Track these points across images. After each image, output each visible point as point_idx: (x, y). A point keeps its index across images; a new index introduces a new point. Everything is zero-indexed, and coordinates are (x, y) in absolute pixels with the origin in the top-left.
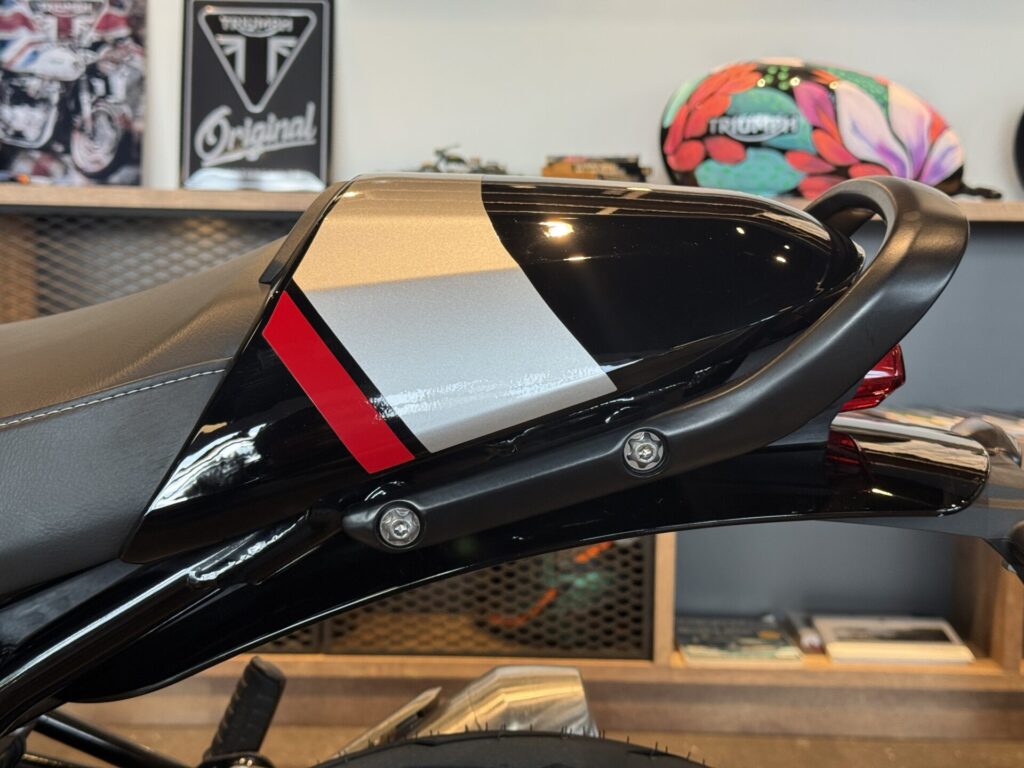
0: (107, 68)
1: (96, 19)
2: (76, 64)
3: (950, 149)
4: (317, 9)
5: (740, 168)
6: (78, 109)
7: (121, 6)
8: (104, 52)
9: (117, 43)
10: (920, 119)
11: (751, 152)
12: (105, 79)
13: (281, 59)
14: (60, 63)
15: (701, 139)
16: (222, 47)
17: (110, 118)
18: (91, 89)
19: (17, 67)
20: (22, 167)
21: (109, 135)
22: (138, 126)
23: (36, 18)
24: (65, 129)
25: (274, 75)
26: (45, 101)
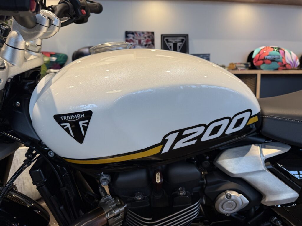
1: (145, 40)
5: (270, 65)
7: (150, 38)
9: (149, 45)
13: (180, 47)
15: (263, 60)
23: (134, 40)
25: (178, 50)
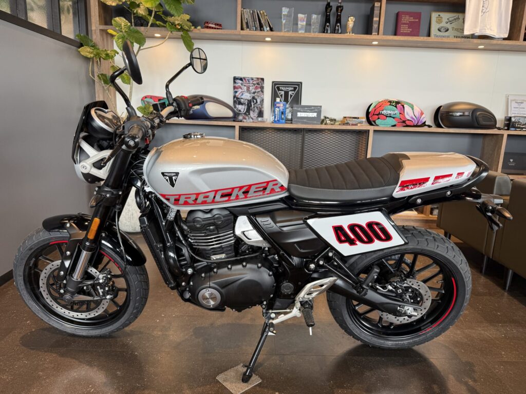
0: (256, 97)
1: (254, 87)
2: (250, 96)
3: (424, 118)
4: (298, 85)
5: (385, 121)
6: (251, 106)
7: (259, 85)
8: (256, 94)
9: (258, 92)
10: (419, 112)
11: (388, 118)
12: (256, 100)
13: (291, 96)
14: (247, 96)
15: (378, 115)
16: (280, 93)
17: (257, 108)
18: (253, 102)
19: (238, 97)
20: (240, 118)
21: (257, 111)
22: (262, 109)
23: (243, 87)
24: (248, 110)
25: (290, 99)
26: (245, 104)
